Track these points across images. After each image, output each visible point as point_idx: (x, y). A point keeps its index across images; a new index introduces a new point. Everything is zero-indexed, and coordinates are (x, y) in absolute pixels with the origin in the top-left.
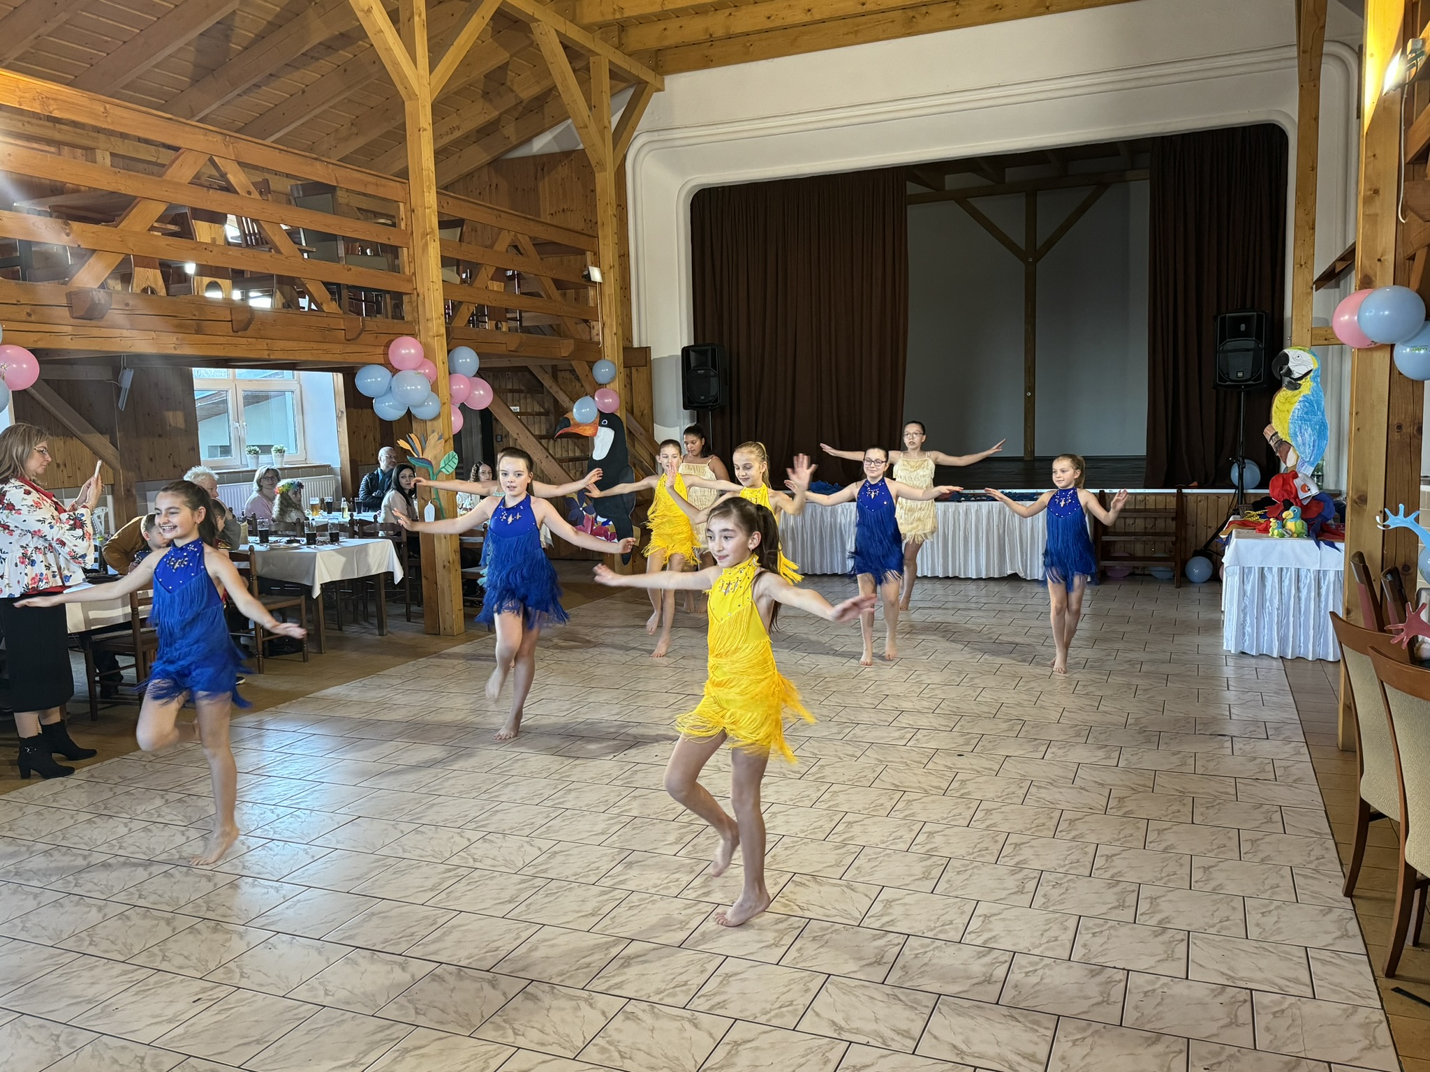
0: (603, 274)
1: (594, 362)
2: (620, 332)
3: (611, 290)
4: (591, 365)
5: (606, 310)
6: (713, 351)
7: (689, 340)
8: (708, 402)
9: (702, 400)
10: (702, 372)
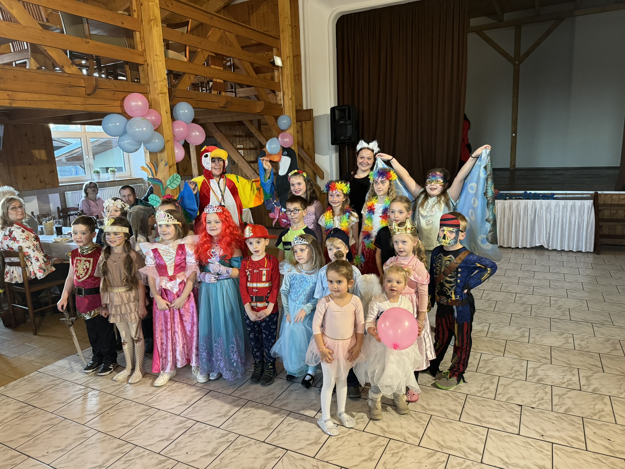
0: (283, 62)
1: (278, 117)
2: (294, 98)
3: (288, 72)
4: (276, 118)
5: (285, 84)
6: (349, 109)
7: (335, 104)
8: (346, 140)
9: (342, 139)
10: (343, 122)
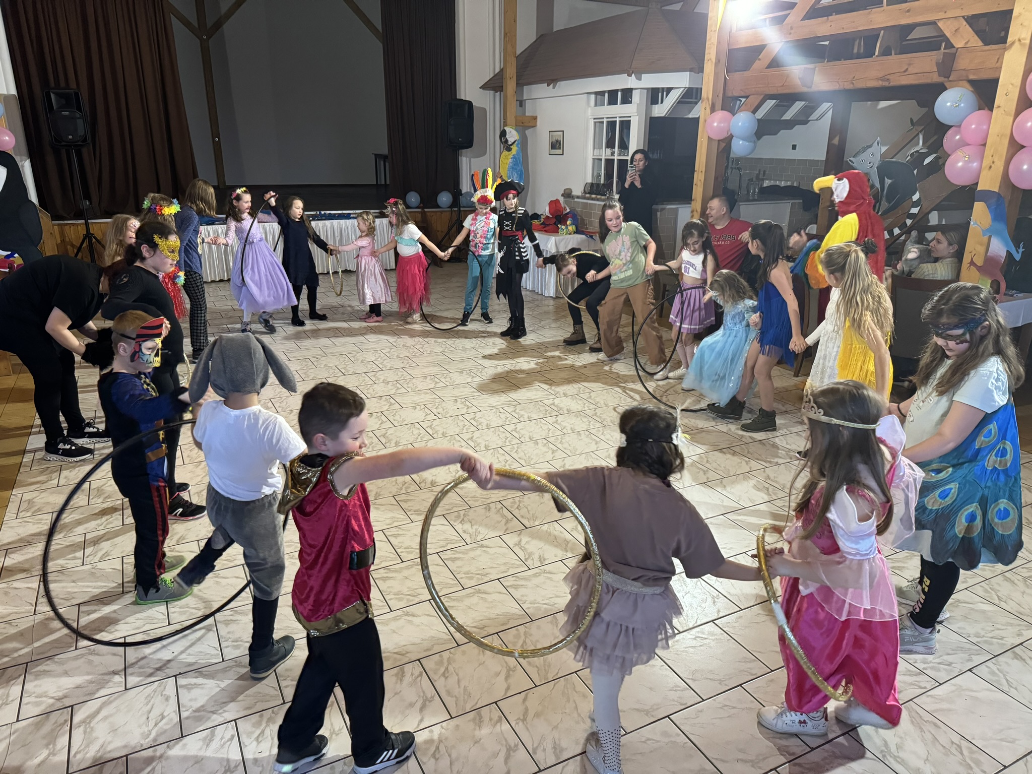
6: (77, 94)
8: (78, 141)
9: (71, 139)
10: (67, 113)
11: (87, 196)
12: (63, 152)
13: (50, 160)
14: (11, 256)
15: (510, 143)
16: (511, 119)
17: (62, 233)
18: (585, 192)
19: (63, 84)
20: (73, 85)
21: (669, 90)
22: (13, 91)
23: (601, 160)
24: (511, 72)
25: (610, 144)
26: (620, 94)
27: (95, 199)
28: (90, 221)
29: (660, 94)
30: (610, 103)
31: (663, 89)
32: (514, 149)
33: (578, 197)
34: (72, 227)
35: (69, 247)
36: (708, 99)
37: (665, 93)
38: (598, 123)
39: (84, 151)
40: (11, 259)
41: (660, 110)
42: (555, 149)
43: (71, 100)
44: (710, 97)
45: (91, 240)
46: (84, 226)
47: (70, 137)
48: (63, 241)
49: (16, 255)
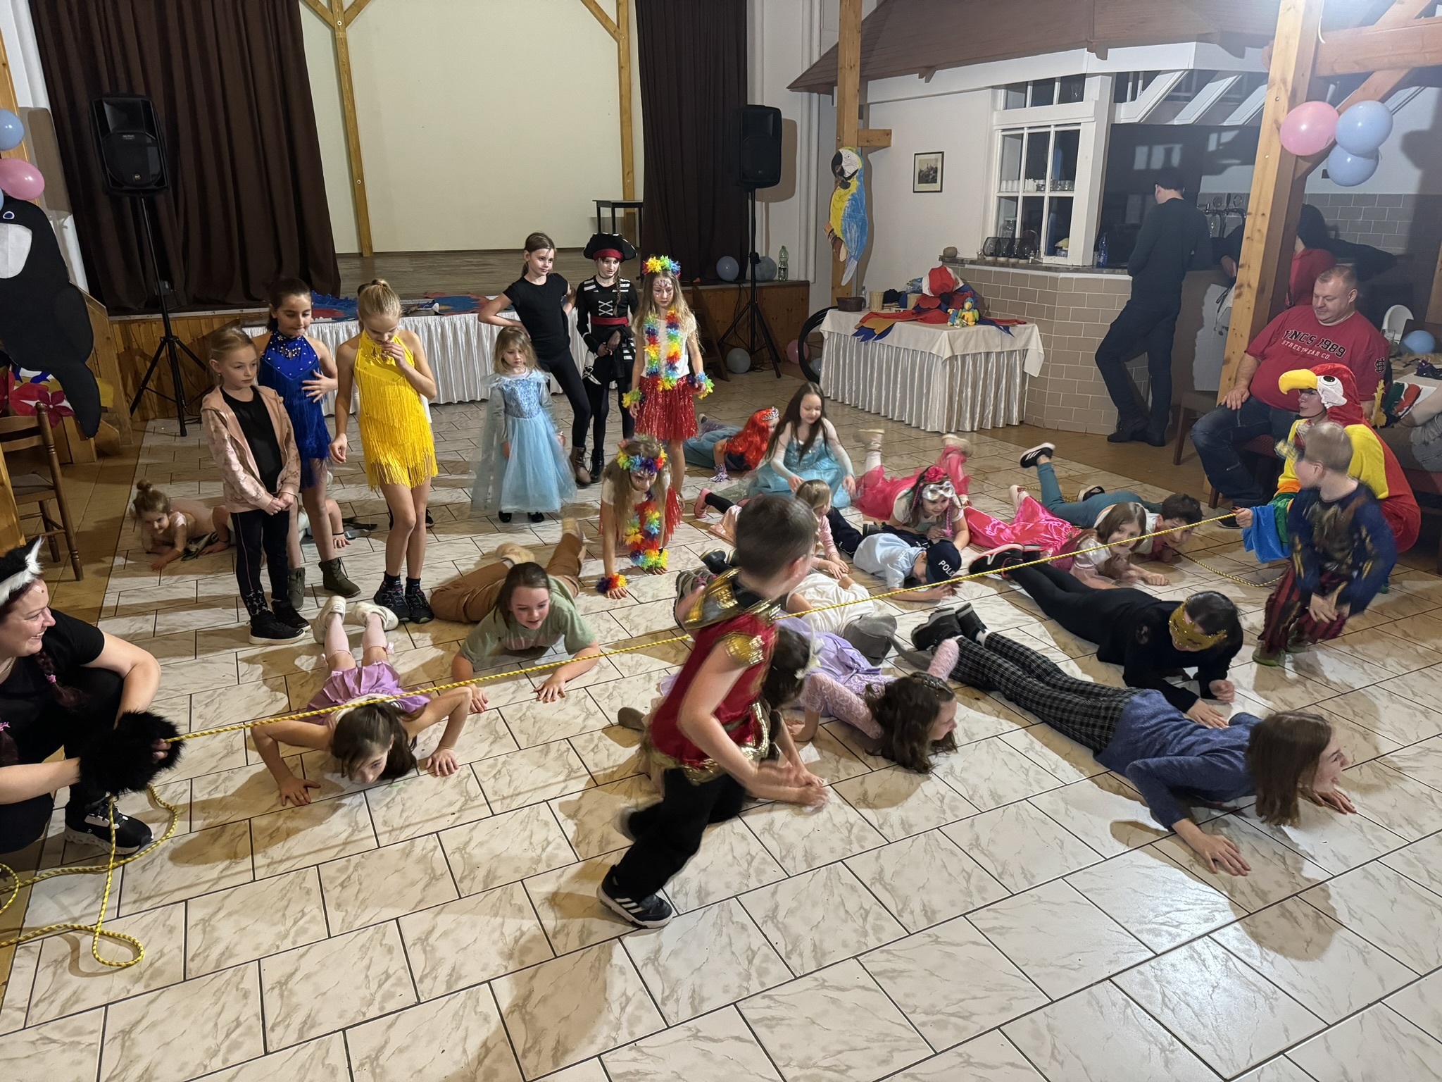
6: (147, 105)
8: (149, 184)
9: (137, 180)
10: (131, 137)
11: (166, 274)
12: (127, 200)
13: (106, 215)
14: (42, 378)
15: (847, 175)
16: (850, 133)
17: (127, 337)
18: (984, 253)
19: (123, 88)
20: (141, 91)
21: (1150, 76)
22: (44, 103)
23: (1016, 199)
24: (851, 56)
25: (1035, 171)
26: (1057, 85)
27: (178, 276)
28: (171, 316)
29: (1130, 84)
30: (1035, 103)
31: (1136, 74)
32: (854, 183)
33: (972, 262)
34: (143, 326)
35: (137, 358)
36: (1284, 81)
37: (1140, 82)
38: (1012, 136)
39: (160, 199)
40: (43, 383)
41: (1130, 113)
42: (927, 182)
43: (137, 116)
44: (1290, 78)
45: (174, 347)
46: (162, 323)
47: (137, 177)
48: (128, 348)
49: (50, 377)
